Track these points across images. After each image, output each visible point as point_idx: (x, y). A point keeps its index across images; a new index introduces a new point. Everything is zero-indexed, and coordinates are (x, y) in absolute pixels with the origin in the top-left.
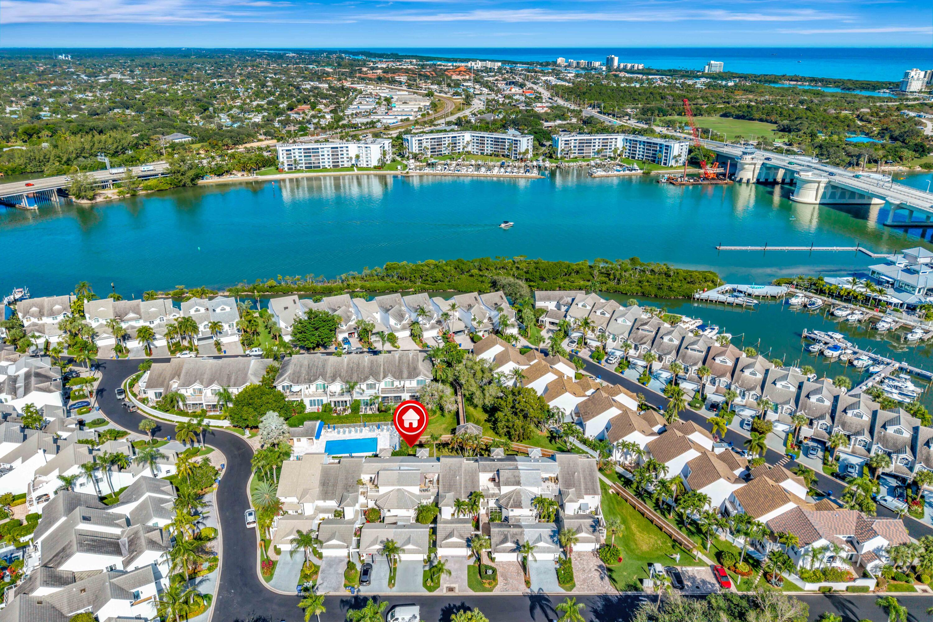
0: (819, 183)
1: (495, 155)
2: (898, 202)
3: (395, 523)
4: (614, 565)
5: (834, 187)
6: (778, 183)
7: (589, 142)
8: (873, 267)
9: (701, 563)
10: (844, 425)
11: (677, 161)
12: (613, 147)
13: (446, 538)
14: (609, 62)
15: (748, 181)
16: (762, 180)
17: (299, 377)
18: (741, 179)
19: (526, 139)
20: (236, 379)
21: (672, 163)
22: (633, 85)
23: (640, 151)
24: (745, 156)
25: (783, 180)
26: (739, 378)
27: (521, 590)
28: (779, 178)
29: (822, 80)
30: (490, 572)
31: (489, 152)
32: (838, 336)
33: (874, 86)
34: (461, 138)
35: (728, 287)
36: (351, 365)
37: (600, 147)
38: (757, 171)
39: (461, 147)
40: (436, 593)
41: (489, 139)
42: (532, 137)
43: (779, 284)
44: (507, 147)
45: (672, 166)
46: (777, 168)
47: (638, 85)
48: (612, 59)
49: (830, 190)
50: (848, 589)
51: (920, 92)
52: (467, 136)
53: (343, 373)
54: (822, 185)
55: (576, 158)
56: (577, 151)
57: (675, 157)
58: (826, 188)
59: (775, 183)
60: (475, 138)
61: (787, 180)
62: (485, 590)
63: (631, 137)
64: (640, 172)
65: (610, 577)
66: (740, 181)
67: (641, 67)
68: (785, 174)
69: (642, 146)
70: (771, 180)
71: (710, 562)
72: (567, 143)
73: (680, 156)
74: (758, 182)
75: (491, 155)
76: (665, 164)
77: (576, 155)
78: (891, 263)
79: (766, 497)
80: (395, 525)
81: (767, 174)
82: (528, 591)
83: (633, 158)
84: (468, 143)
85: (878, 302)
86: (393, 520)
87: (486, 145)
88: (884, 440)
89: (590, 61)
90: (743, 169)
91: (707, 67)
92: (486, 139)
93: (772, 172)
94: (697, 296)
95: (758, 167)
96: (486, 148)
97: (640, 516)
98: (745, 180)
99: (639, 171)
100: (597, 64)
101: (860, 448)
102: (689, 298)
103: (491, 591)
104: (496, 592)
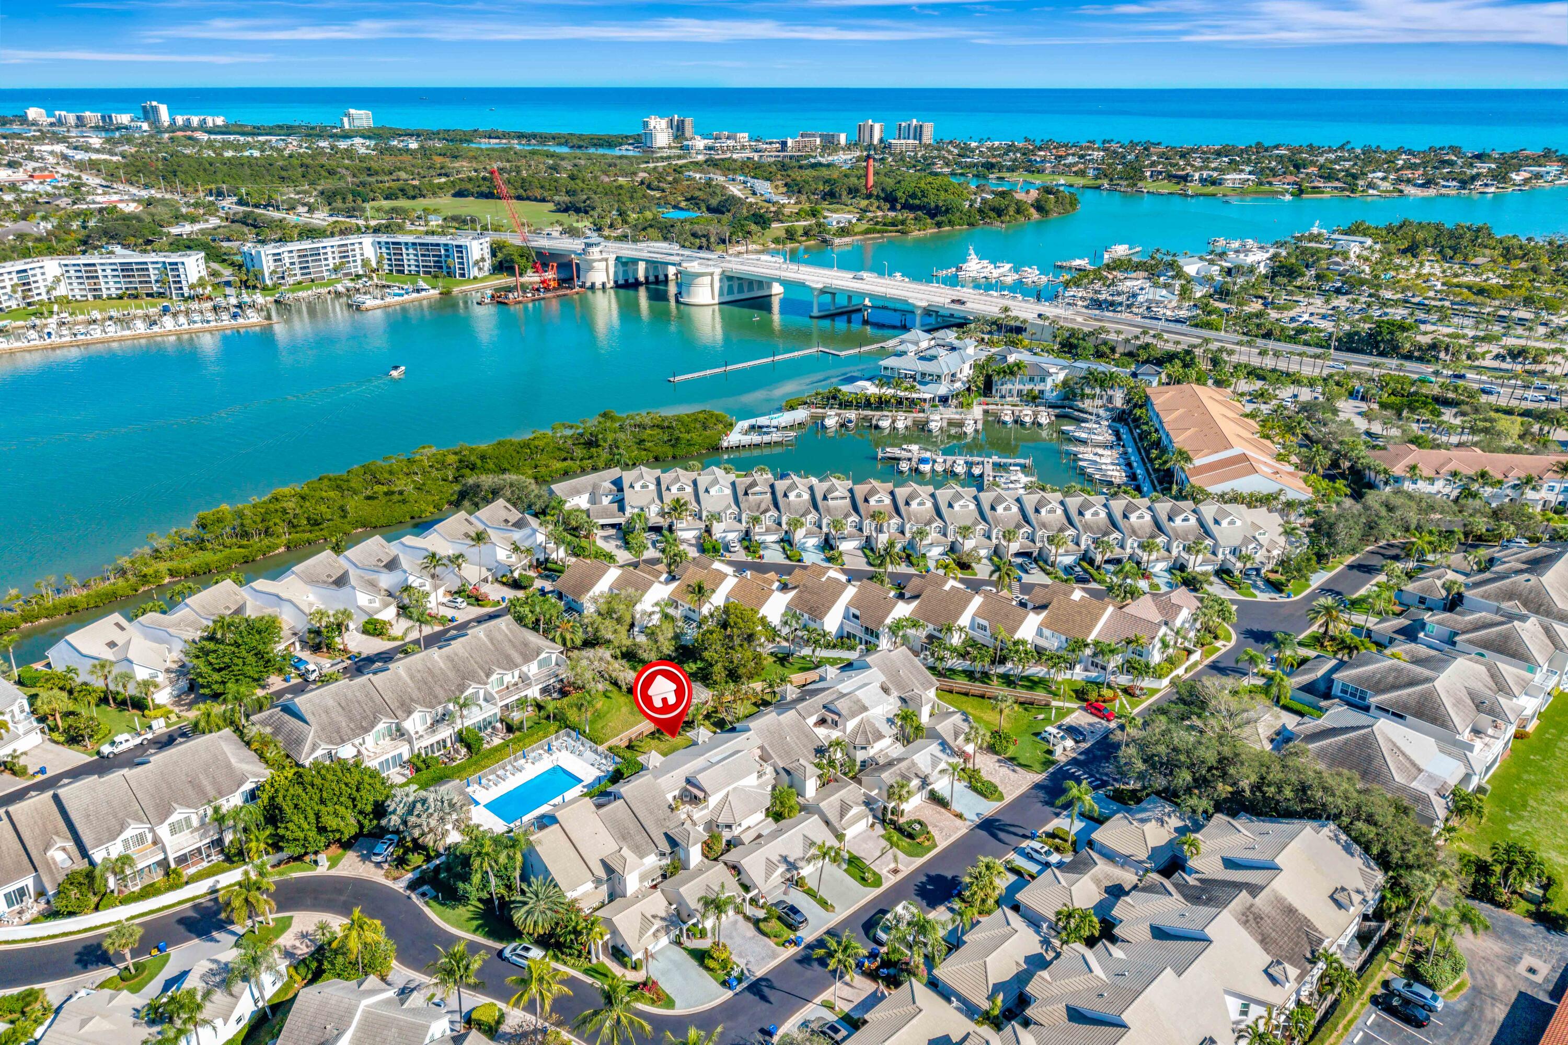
0: (712, 274)
1: (130, 296)
2: (820, 286)
3: (759, 836)
4: (1011, 751)
5: (730, 278)
6: (641, 284)
7: (316, 253)
8: (884, 363)
9: (1070, 711)
10: (1044, 525)
11: (480, 269)
12: (359, 258)
13: (842, 816)
14: (150, 114)
15: (604, 284)
16: (621, 282)
17: (338, 732)
18: (593, 285)
19: (194, 258)
20: (214, 782)
21: (475, 272)
22: (247, 154)
23: (409, 259)
24: (591, 250)
25: (647, 278)
26: (909, 514)
27: (962, 829)
28: (641, 276)
29: (534, 136)
30: (918, 827)
31: (114, 292)
32: (915, 448)
33: (609, 142)
34: (38, 271)
35: (745, 424)
36: (419, 676)
37: (337, 261)
38: (612, 270)
39: (43, 290)
40: (886, 886)
41: (108, 268)
42: (203, 254)
43: (792, 408)
44: (153, 278)
45: (475, 278)
46: (635, 261)
47: (257, 154)
48: (155, 110)
49: (726, 284)
50: (1186, 671)
51: (670, 147)
52: (51, 267)
53: (415, 694)
54: (717, 278)
55: (299, 283)
56: (298, 272)
57: (476, 263)
58: (721, 280)
59: (636, 284)
60: (72, 269)
61: (652, 279)
62: (929, 849)
63: (384, 238)
64: (434, 293)
65: (1020, 765)
66: (593, 287)
67: (220, 121)
68: (647, 269)
69: (411, 251)
70: (631, 280)
71: (1075, 706)
72: (277, 258)
73: (483, 260)
74: (617, 286)
75: (120, 298)
76: (463, 275)
77: (299, 278)
78: (902, 354)
79: (1080, 613)
80: (762, 841)
81: (625, 272)
82: (968, 823)
83: (402, 272)
84: (57, 280)
85: (912, 403)
86: (752, 834)
87: (102, 280)
88: (1087, 527)
89: (107, 113)
90: (591, 268)
91: (346, 120)
92: (99, 268)
93: (631, 267)
94: (725, 444)
95: (612, 263)
96: (103, 286)
97: (964, 698)
98: (598, 285)
99: (432, 292)
100: (124, 119)
101: (1071, 546)
102: (716, 449)
103: (935, 846)
104: (942, 844)
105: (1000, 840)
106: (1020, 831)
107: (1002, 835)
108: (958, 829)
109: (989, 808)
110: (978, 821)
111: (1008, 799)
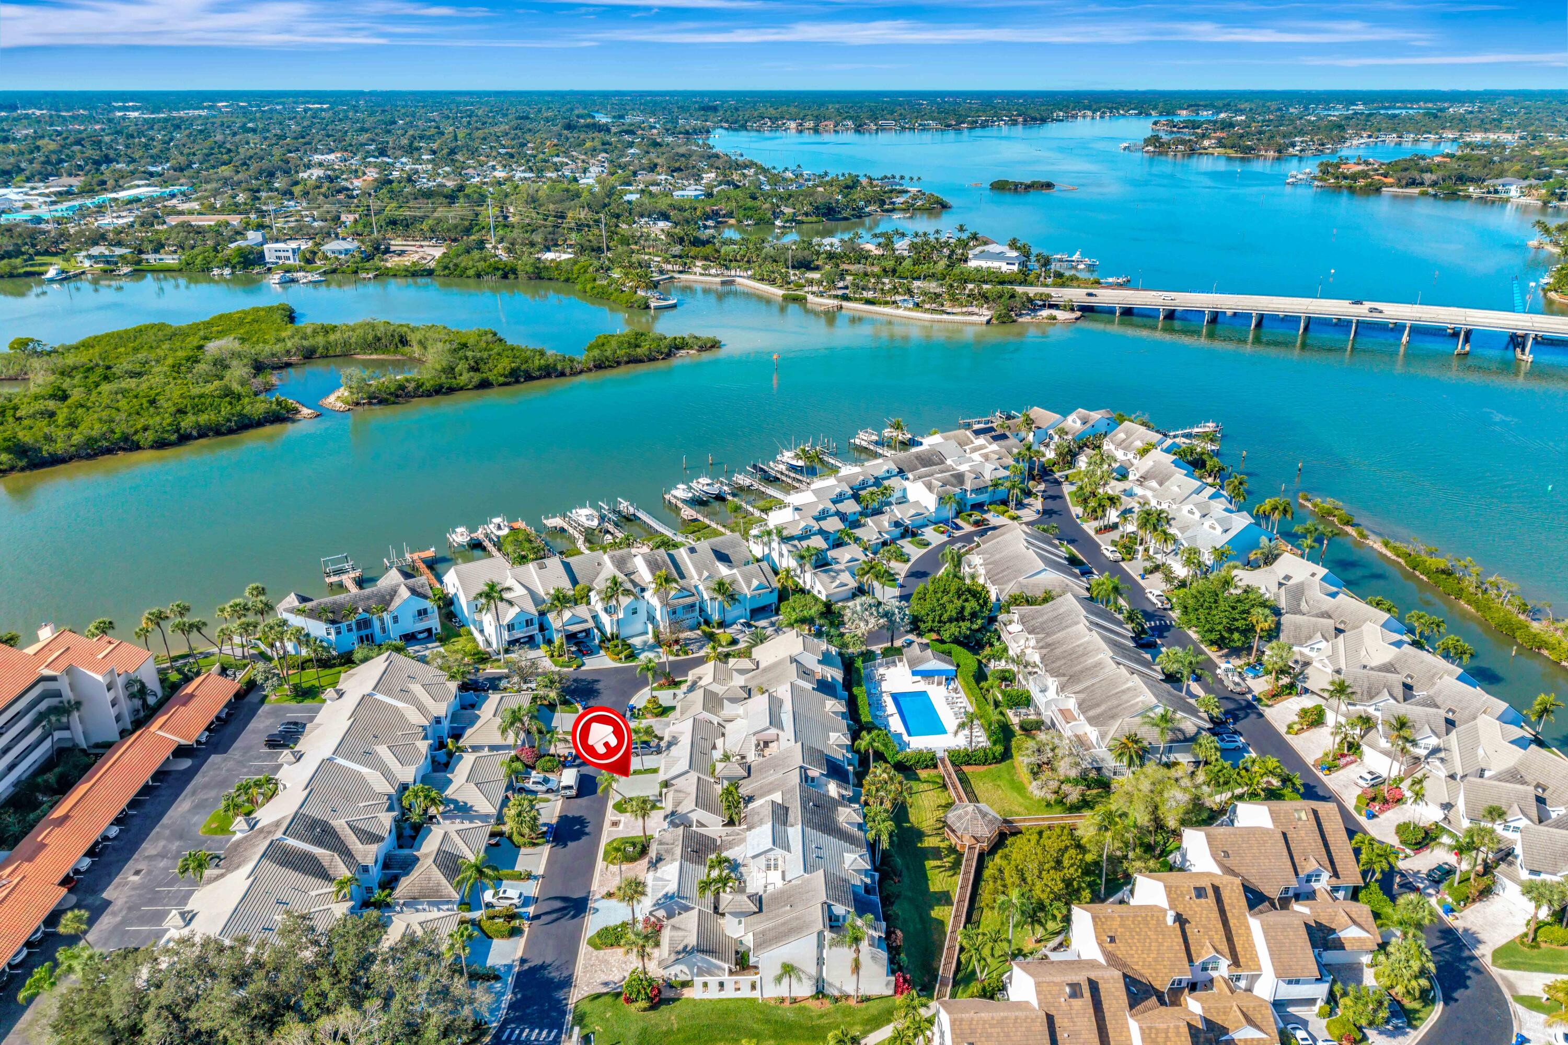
27: (598, 888)
82: (597, 896)
103: (605, 859)
104: (600, 864)
105: (556, 898)
106: (544, 919)
107: (558, 904)
108: (601, 885)
109: (593, 924)
110: (591, 904)
111: (584, 948)
